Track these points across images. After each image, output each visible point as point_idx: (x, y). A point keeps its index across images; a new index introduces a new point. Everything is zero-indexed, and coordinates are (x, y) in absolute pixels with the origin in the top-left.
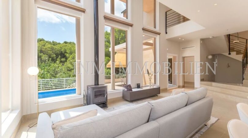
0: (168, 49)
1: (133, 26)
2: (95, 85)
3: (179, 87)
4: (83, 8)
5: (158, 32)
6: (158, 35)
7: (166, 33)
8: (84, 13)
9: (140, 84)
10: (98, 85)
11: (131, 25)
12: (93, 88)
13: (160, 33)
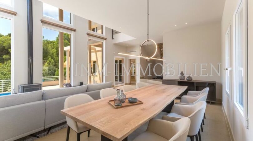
0: (114, 52)
1: (76, 31)
2: (28, 84)
3: (126, 84)
4: (14, 11)
5: (104, 37)
6: (105, 40)
7: (113, 39)
8: (16, 16)
9: (83, 82)
10: (32, 84)
11: (74, 30)
12: (23, 86)
13: (106, 39)
